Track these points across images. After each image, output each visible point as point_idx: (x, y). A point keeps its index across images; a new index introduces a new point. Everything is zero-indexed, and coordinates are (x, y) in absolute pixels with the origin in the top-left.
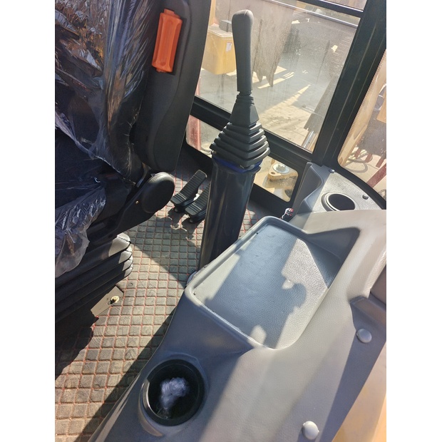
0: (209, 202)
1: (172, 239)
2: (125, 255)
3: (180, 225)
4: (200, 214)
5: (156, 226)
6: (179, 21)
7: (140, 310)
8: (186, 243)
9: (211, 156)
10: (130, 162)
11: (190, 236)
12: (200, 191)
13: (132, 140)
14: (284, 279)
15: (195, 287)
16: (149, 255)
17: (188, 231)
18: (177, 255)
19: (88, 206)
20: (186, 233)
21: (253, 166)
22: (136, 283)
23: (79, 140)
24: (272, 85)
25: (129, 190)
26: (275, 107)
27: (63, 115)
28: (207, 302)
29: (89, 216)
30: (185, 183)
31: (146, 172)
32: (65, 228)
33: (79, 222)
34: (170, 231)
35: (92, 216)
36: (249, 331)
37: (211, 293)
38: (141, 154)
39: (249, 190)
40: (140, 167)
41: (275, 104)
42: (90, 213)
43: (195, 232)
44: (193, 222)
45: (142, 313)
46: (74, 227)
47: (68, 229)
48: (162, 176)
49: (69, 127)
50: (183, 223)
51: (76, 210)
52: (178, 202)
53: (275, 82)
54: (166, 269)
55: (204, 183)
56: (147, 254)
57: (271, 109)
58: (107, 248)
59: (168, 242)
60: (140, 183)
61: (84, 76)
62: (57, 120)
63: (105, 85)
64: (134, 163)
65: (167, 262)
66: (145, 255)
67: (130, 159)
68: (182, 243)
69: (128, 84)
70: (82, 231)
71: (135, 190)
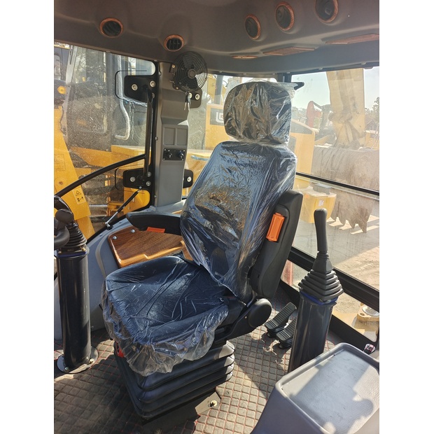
0: (295, 332)
1: (264, 360)
2: (229, 360)
3: (271, 349)
4: (289, 342)
5: (251, 346)
6: (283, 218)
7: (233, 417)
8: (275, 366)
9: (299, 291)
10: (245, 290)
11: (280, 359)
12: (290, 321)
13: (249, 276)
14: (355, 394)
15: (283, 384)
16: (244, 370)
17: (278, 355)
18: (266, 375)
19: (217, 315)
20: (275, 357)
21: (330, 301)
22: (231, 393)
23: (213, 273)
24: (365, 231)
25: (242, 308)
26: (369, 251)
27: (207, 258)
28: (291, 396)
30: (278, 312)
31: (254, 297)
32: (204, 326)
33: (212, 324)
34: (262, 352)
35: (219, 321)
36: (323, 424)
37: (295, 391)
38: (254, 285)
39: (329, 321)
40: (250, 293)
41: (369, 249)
42: (219, 319)
43: (284, 357)
44: (283, 347)
45: (234, 420)
46: (208, 327)
47: (206, 327)
48: (264, 301)
49: (209, 265)
50: (273, 347)
51: (211, 316)
52: (270, 328)
53: (368, 229)
54: (257, 386)
55: (293, 314)
56: (242, 368)
57: (365, 253)
58: (219, 351)
59: (260, 362)
60: (249, 304)
61: (227, 240)
62: (203, 261)
63: (240, 247)
64: (248, 291)
65: (258, 379)
66: (240, 369)
67: (245, 288)
68: (272, 365)
69: (252, 247)
70: (213, 330)
71: (246, 309)
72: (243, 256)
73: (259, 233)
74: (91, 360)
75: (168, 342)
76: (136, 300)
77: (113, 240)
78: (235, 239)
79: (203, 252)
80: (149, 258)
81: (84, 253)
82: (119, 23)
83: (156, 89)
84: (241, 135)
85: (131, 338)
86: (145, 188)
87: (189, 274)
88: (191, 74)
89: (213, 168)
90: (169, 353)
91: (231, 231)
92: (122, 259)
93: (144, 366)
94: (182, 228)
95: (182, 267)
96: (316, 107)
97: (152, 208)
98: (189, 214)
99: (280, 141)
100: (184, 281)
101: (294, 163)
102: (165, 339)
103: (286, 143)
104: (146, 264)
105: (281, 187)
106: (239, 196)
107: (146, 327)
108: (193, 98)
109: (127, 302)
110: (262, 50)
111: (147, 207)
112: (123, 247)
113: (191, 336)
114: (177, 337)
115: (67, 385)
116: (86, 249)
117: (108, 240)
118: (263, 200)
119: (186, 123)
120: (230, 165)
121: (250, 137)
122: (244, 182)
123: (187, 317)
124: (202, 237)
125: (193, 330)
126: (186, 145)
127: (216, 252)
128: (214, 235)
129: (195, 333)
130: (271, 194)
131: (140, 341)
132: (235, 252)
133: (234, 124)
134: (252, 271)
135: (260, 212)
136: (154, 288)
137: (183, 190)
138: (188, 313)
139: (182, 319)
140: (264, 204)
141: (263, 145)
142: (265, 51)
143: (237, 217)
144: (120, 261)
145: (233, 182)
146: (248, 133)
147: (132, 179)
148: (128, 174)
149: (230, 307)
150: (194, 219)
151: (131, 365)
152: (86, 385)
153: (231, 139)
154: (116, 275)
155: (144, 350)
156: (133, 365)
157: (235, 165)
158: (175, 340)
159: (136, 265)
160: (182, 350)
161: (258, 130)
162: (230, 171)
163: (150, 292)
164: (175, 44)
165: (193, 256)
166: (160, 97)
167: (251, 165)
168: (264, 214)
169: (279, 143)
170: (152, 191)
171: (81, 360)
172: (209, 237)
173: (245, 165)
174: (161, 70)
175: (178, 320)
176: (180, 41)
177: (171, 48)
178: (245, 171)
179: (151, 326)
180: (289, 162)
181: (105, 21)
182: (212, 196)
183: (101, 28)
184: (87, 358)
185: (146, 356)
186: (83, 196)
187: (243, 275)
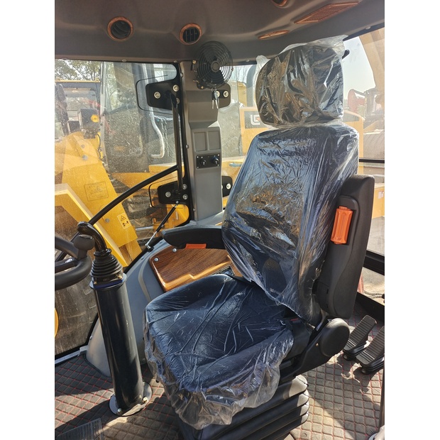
1: (344, 390)
2: (302, 398)
3: (352, 376)
4: (373, 365)
5: (326, 373)
6: (350, 212)
8: (360, 397)
10: (311, 310)
11: (365, 389)
12: (370, 338)
13: (314, 291)
16: (321, 404)
17: (362, 382)
18: (351, 409)
19: (279, 345)
20: (358, 385)
22: (309, 435)
23: (268, 290)
25: (310, 333)
27: (259, 272)
29: (282, 353)
32: (265, 362)
33: (275, 358)
34: (341, 380)
35: (284, 354)
38: (322, 303)
40: (318, 313)
42: (283, 351)
43: (369, 385)
46: (271, 362)
47: (267, 363)
48: (338, 322)
49: (262, 281)
50: (354, 373)
51: (272, 347)
54: (341, 424)
55: (373, 330)
56: (319, 402)
58: (288, 388)
59: (340, 392)
60: (319, 327)
61: (280, 248)
62: (254, 276)
63: (298, 256)
64: (315, 310)
65: (341, 415)
66: (317, 404)
67: (311, 307)
68: (357, 396)
69: (314, 255)
70: (277, 366)
71: (315, 333)
72: (304, 268)
73: (321, 236)
74: (145, 399)
75: (222, 386)
76: (180, 332)
77: (155, 262)
78: (290, 247)
79: (253, 266)
80: (195, 278)
81: (120, 281)
82: (128, 21)
83: (180, 93)
84: (281, 119)
85: (177, 383)
86: (182, 202)
87: (239, 294)
88: (214, 67)
89: (252, 166)
90: (224, 401)
91: (283, 237)
92: (167, 282)
93: (196, 419)
94: (225, 240)
95: (232, 286)
96: (357, 95)
97: (192, 223)
98: (230, 224)
99: (332, 115)
100: (235, 303)
101: (356, 139)
102: (217, 383)
103: (340, 116)
104: (190, 287)
105: (343, 171)
106: (288, 193)
107: (193, 367)
108: (221, 96)
109: (171, 336)
110: (292, 19)
111: (188, 222)
112: (166, 269)
113: (250, 376)
114: (231, 379)
115: (120, 430)
116: (124, 277)
117: (149, 263)
118: (320, 193)
119: (216, 124)
120: (272, 158)
121: (292, 120)
122: (292, 175)
123: (242, 350)
124: (250, 249)
125: (251, 368)
126: (220, 148)
127: (267, 264)
128: (263, 244)
129: (255, 372)
130: (329, 183)
131: (187, 387)
132: (292, 263)
133: (270, 109)
134: (318, 285)
135: (318, 208)
136: (201, 314)
137: (223, 199)
138: (244, 343)
139: (237, 352)
140: (322, 198)
141: (310, 126)
142: (296, 19)
143: (289, 219)
144: (164, 284)
145: (278, 178)
146: (289, 115)
147: (168, 194)
148: (162, 190)
149: (294, 334)
150: (237, 229)
151: (181, 416)
152: (141, 430)
153: (269, 128)
154: (157, 303)
155: (193, 399)
156: (183, 416)
157: (277, 157)
158: (230, 383)
159: (178, 289)
160: (241, 397)
161: (301, 108)
162: (273, 165)
163: (197, 320)
164: (191, 34)
165: (242, 272)
166: (186, 101)
167: (298, 152)
168: (324, 211)
169: (331, 119)
170: (190, 204)
171: (134, 400)
172: (257, 248)
173: (291, 154)
174: (183, 71)
175: (232, 353)
176: (197, 30)
177: (189, 41)
178: (291, 161)
179: (199, 364)
180: (349, 139)
181: (112, 22)
182: (254, 200)
183: (109, 31)
184: (141, 397)
185: (197, 407)
186: (128, 220)
187: (306, 291)
